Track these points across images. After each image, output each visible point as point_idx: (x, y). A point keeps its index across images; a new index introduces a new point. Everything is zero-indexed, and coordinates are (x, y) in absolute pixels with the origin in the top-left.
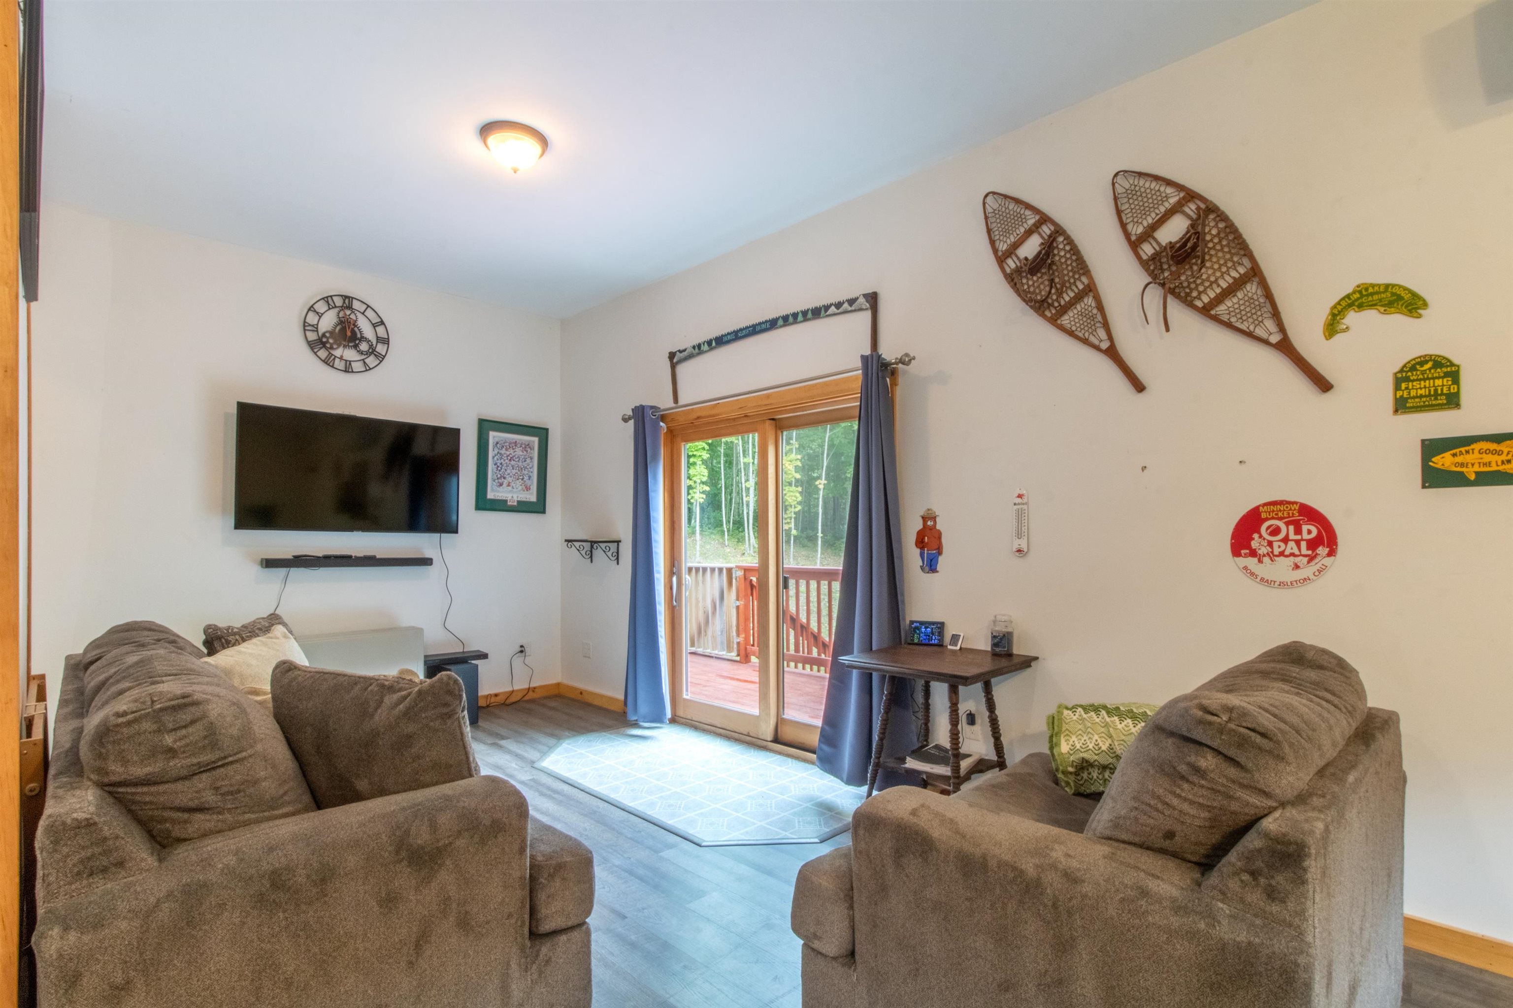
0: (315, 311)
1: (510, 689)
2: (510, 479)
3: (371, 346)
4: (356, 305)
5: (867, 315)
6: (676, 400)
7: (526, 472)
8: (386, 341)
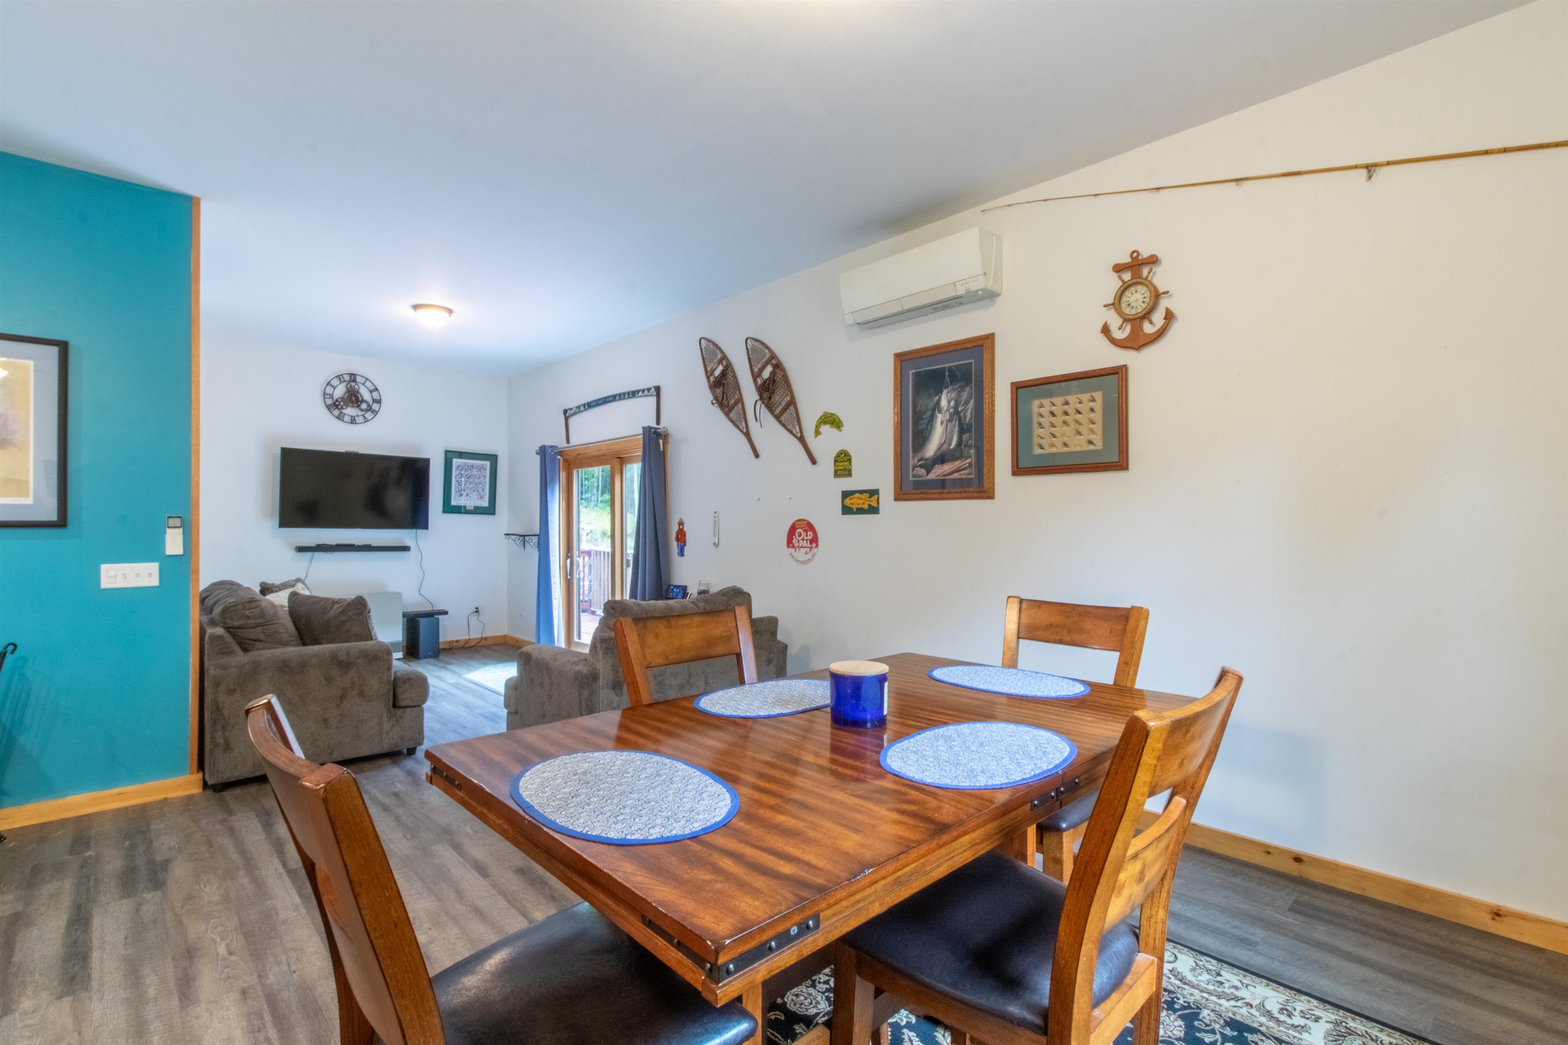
0: (331, 385)
1: (467, 637)
2: (468, 492)
3: (369, 406)
4: (359, 379)
5: (654, 399)
6: (568, 441)
7: (480, 486)
8: (379, 401)
